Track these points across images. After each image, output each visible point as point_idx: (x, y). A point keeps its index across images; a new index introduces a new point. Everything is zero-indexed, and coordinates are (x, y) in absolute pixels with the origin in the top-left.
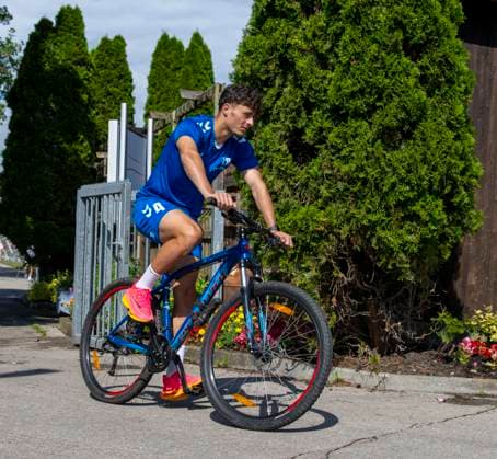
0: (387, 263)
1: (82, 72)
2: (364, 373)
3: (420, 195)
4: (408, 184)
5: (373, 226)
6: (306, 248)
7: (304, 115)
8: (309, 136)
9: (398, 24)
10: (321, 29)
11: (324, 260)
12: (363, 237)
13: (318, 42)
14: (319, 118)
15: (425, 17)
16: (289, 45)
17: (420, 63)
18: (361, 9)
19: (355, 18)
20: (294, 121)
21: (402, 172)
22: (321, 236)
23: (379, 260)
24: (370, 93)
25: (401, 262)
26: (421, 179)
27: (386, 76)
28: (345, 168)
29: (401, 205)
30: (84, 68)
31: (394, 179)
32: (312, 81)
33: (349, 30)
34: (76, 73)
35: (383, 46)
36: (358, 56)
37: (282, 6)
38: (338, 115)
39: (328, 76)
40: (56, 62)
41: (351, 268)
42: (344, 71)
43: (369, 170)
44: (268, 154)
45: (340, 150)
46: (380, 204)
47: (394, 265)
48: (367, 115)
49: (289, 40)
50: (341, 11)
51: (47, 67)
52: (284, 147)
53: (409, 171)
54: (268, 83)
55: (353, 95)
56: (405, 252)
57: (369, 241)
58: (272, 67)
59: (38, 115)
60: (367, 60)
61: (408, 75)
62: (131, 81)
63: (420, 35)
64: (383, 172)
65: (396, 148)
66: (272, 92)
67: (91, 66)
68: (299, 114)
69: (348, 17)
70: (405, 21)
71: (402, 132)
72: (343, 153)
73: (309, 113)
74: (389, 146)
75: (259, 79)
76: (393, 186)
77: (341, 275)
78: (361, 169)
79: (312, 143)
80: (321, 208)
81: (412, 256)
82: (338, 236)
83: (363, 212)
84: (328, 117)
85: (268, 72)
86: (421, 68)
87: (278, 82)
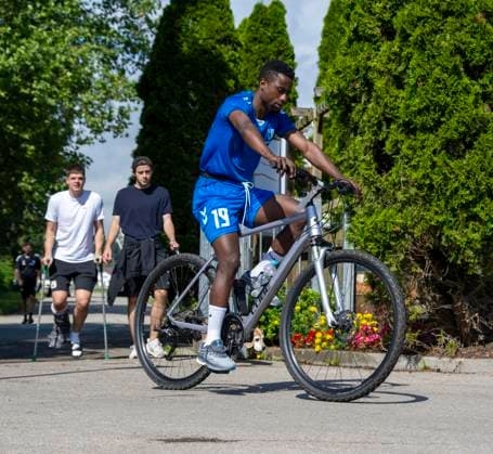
0: (457, 258)
1: (227, 52)
2: (444, 359)
3: (481, 197)
4: (468, 188)
5: (440, 225)
6: (388, 247)
7: (384, 128)
8: (388, 148)
9: (458, 51)
10: (395, 54)
11: (402, 257)
12: (434, 236)
13: (392, 66)
14: (394, 134)
15: (482, 42)
16: (370, 67)
17: (481, 82)
18: (426, 37)
19: (421, 45)
20: (375, 134)
21: (462, 178)
22: (398, 236)
23: (450, 256)
24: (435, 110)
25: (469, 257)
26: (478, 184)
27: (448, 95)
28: (415, 175)
29: (466, 206)
30: (230, 47)
31: (456, 185)
32: (387, 99)
33: (415, 56)
34: (221, 54)
35: (445, 69)
36: (424, 79)
37: (364, 32)
38: (409, 129)
39: (401, 95)
40: (195, 41)
41: (428, 263)
42: (412, 92)
43: (434, 177)
44: (357, 163)
45: (410, 160)
46: (446, 206)
47: (462, 260)
48: (433, 129)
49: (369, 63)
50: (411, 38)
51: (185, 48)
52: (368, 158)
53: (468, 178)
54: (356, 99)
55: (420, 112)
56: (472, 249)
57: (440, 238)
58: (358, 85)
60: (431, 81)
61: (469, 93)
63: (478, 58)
64: (446, 178)
65: (461, 157)
66: (359, 107)
68: (380, 128)
69: (415, 44)
70: (463, 47)
71: (465, 144)
72: (413, 163)
73: (388, 127)
74: (453, 155)
75: (348, 96)
76: (457, 190)
77: (419, 270)
78: (426, 176)
79: (390, 153)
80: (400, 211)
81: (477, 252)
82: (412, 234)
83: (431, 214)
84: (402, 131)
85: (355, 89)
86: (484, 86)
87: (364, 99)
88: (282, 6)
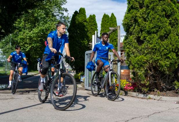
0: (162, 69)
1: (85, 24)
2: (156, 96)
3: (170, 52)
4: (167, 49)
5: (158, 60)
6: (141, 66)
7: (140, 33)
8: (142, 38)
9: (164, 10)
10: (144, 12)
11: (146, 68)
12: (156, 63)
13: (144, 15)
14: (144, 34)
15: (170, 8)
16: (137, 16)
17: (169, 19)
18: (154, 7)
19: (153, 9)
20: (138, 34)
21: (165, 47)
22: (145, 63)
23: (160, 68)
24: (157, 27)
25: (165, 69)
26: (170, 48)
27: (161, 23)
28: (151, 46)
29: (165, 55)
30: (86, 23)
31: (163, 48)
32: (142, 25)
33: (151, 12)
34: (84, 24)
35: (160, 15)
36: (154, 18)
37: (135, 6)
38: (149, 33)
39: (146, 23)
40: (79, 21)
41: (152, 70)
42: (150, 22)
43: (157, 46)
44: (132, 43)
45: (149, 42)
46: (160, 55)
47: (163, 70)
48: (156, 33)
49: (136, 15)
50: (150, 7)
51: (77, 23)
52: (136, 41)
53: (167, 46)
54: (131, 25)
55: (153, 28)
56: (166, 66)
57: (157, 64)
58: (132, 21)
59: (75, 34)
60: (156, 19)
61: (166, 23)
62: (97, 25)
63: (169, 13)
64: (160, 47)
65: (164, 41)
66: (132, 27)
67: (88, 22)
68: (139, 33)
69: (151, 9)
70: (166, 9)
71: (165, 37)
72: (150, 42)
73: (142, 32)
74: (162, 40)
75: (129, 25)
76: (163, 50)
77: (150, 72)
78: (155, 46)
79: (142, 40)
80: (145, 56)
81: (168, 67)
82: (149, 63)
83: (155, 57)
84: (147, 33)
85: (131, 23)
86: (170, 21)
87: (134, 25)
88: (95, 16)
